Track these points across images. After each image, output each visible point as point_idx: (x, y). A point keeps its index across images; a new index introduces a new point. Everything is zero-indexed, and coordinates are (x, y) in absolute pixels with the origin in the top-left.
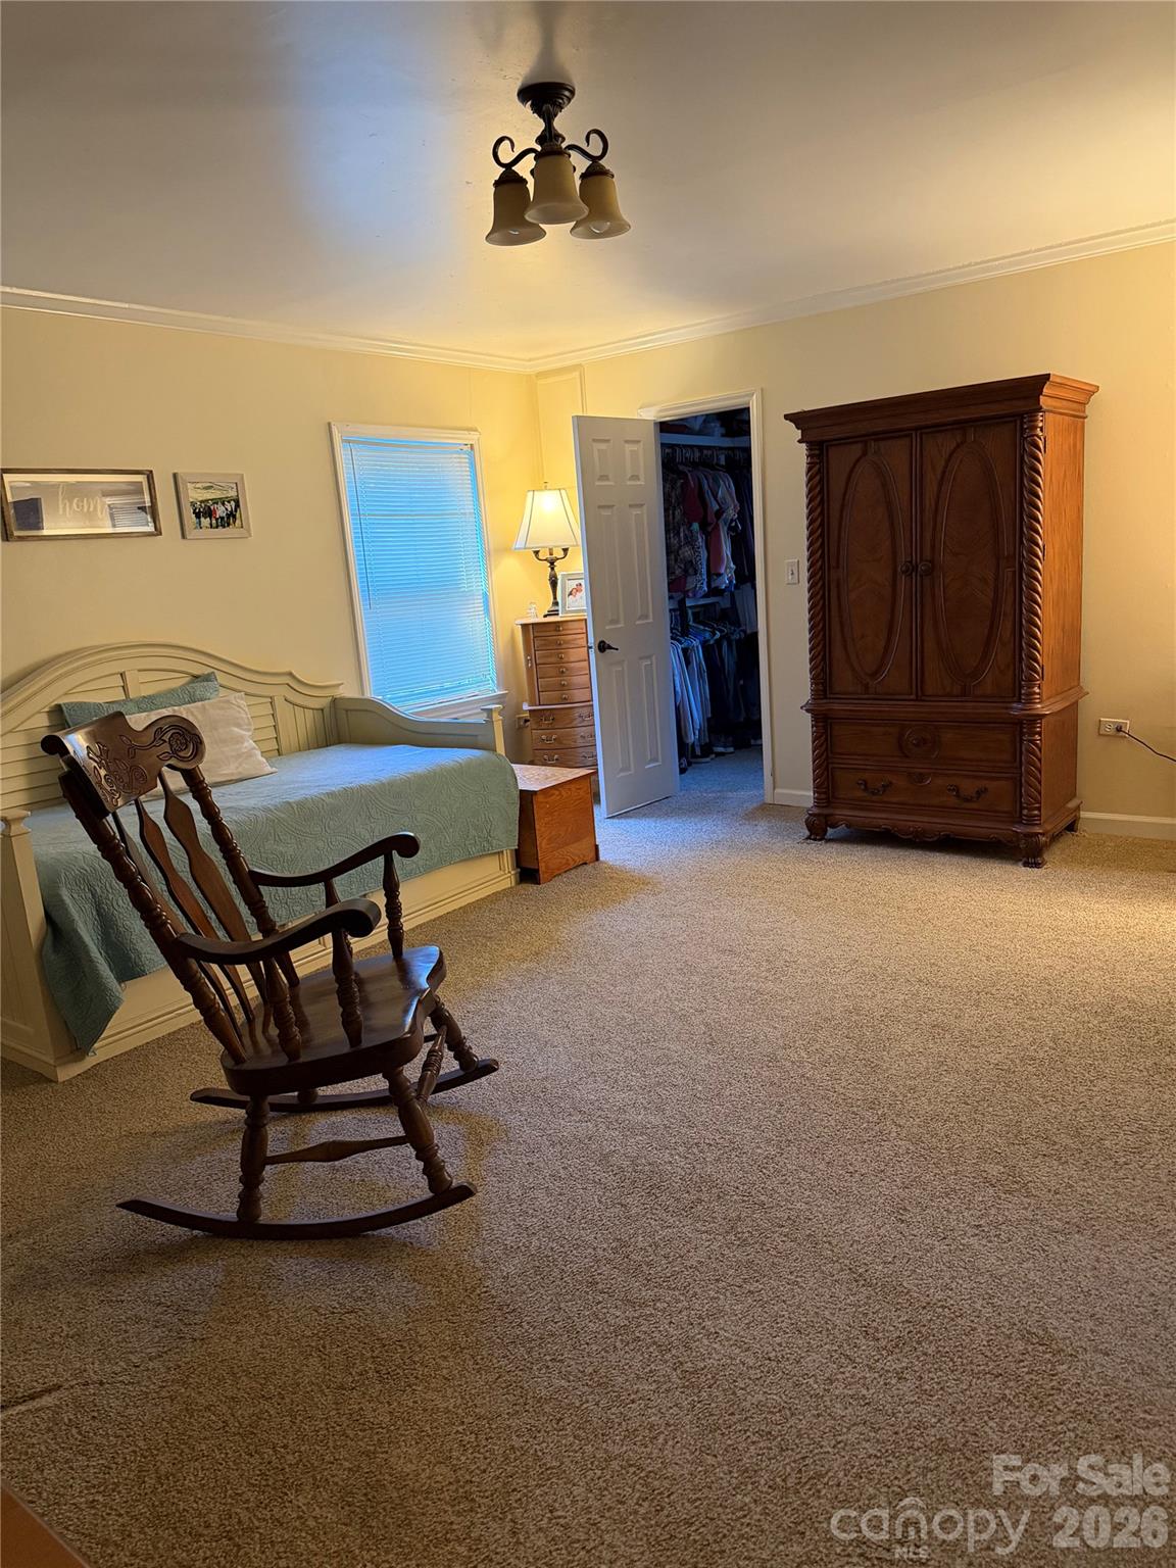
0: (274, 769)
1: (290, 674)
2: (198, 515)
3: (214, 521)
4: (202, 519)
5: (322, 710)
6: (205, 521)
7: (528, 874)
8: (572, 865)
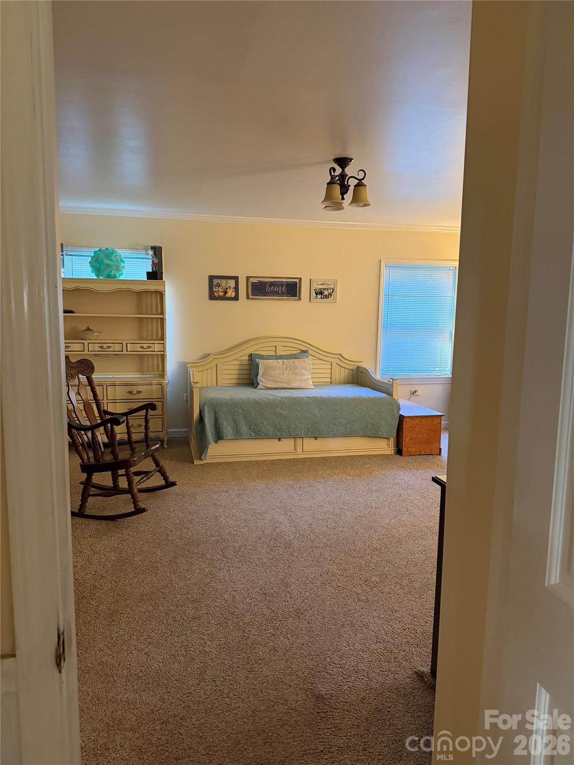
0: (314, 388)
1: (341, 355)
2: (317, 294)
3: (323, 296)
4: (318, 295)
5: (353, 370)
6: (319, 296)
7: (399, 452)
8: (423, 453)
